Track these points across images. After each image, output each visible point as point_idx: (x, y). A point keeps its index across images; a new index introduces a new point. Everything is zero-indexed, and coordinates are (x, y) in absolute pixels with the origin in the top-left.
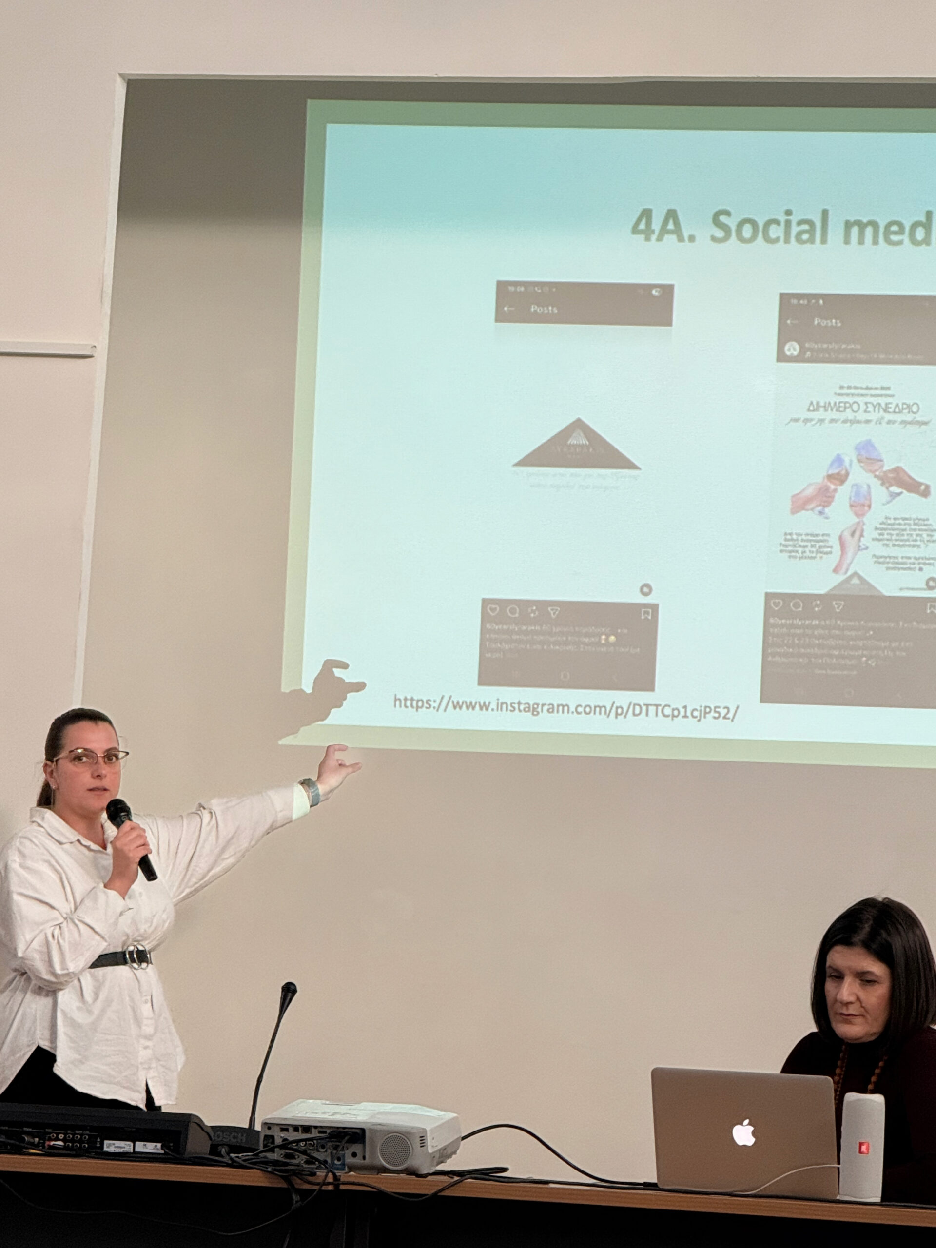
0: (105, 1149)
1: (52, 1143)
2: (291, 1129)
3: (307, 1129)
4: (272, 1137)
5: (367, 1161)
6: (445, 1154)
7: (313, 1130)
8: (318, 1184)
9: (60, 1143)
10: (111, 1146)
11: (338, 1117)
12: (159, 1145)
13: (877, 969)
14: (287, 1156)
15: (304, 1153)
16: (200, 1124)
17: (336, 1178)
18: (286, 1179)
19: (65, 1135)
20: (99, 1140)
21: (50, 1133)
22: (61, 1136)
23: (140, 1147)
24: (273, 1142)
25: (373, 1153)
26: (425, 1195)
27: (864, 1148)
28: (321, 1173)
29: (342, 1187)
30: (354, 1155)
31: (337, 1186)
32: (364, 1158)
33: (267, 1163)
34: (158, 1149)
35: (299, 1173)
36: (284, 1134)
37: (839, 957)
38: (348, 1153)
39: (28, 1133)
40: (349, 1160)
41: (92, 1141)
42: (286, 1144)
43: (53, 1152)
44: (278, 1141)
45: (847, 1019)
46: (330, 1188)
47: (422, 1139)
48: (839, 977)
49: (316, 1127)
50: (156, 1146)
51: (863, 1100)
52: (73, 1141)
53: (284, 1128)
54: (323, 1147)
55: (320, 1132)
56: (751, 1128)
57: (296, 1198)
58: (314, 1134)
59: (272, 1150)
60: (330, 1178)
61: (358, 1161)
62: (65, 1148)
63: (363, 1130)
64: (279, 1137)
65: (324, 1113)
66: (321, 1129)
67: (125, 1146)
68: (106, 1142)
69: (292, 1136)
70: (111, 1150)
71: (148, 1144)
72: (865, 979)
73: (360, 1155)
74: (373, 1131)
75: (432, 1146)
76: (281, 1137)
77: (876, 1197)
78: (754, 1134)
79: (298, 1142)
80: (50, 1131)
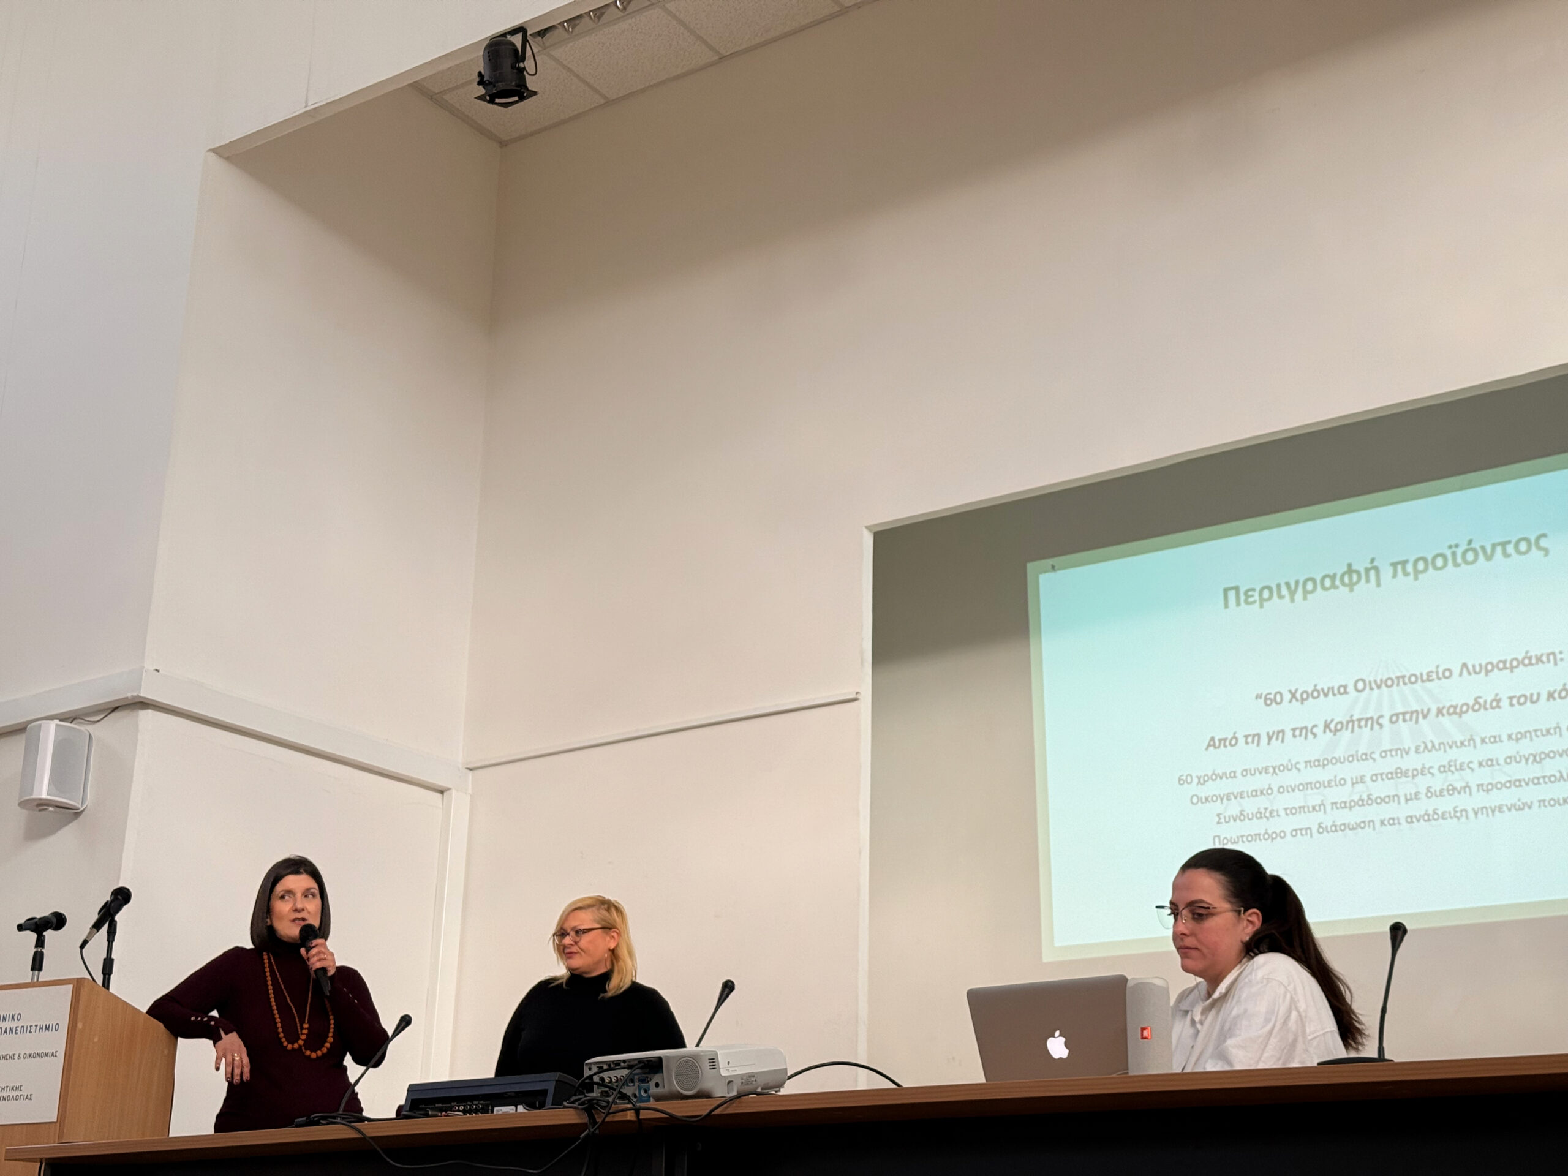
3: (618, 1064)
5: (667, 1090)
7: (625, 1066)
10: (499, 1111)
15: (616, 1089)
20: (490, 1108)
22: (462, 1108)
24: (593, 1081)
25: (670, 1078)
27: (1145, 1033)
29: (644, 1117)
30: (657, 1085)
31: (638, 1116)
32: (663, 1087)
38: (652, 1084)
39: (438, 1109)
40: (653, 1090)
41: (484, 1110)
47: (713, 1063)
52: (470, 1111)
55: (629, 1066)
56: (1063, 1039)
59: (592, 1090)
61: (660, 1090)
63: (660, 1059)
66: (630, 1063)
68: (496, 1109)
73: (660, 1083)
75: (727, 1069)
76: (600, 1075)
79: (611, 1078)
80: (454, 1104)
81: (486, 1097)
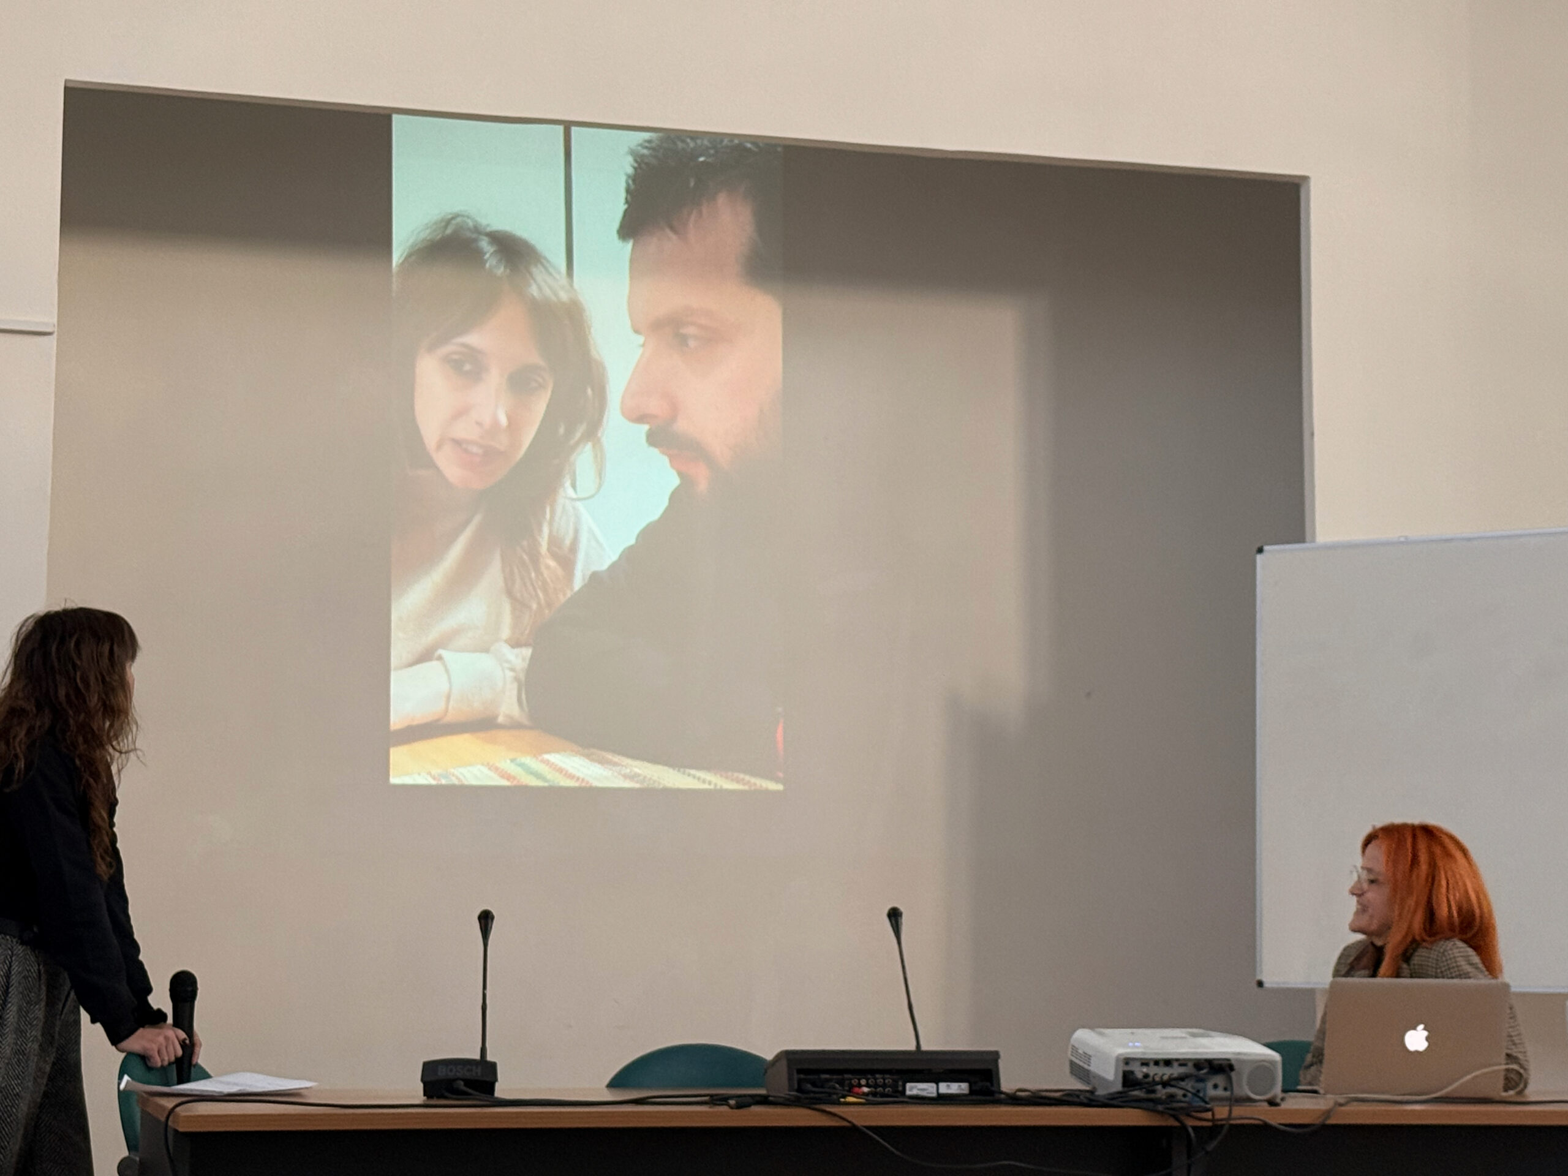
0: (908, 1093)
1: (861, 1090)
2: (1152, 1064)
3: (1168, 1063)
4: (1132, 1074)
5: (1231, 1092)
7: (1176, 1064)
9: (868, 1090)
10: (914, 1089)
12: (966, 1085)
19: (867, 1080)
20: (900, 1083)
21: (851, 1079)
22: (866, 1083)
23: (945, 1088)
25: (1240, 1085)
34: (963, 1090)
36: (1145, 1070)
38: (1210, 1085)
39: (832, 1081)
40: (1211, 1092)
41: (894, 1086)
43: (871, 1101)
44: (1135, 1077)
49: (1177, 1060)
50: (960, 1086)
52: (876, 1086)
53: (1145, 1063)
55: (1181, 1065)
56: (1426, 1033)
58: (1177, 1068)
59: (1135, 1087)
61: (1219, 1092)
62: (875, 1095)
63: (1229, 1061)
64: (1140, 1072)
66: (1183, 1063)
67: (927, 1089)
68: (908, 1085)
69: (1152, 1070)
70: (914, 1093)
71: (952, 1085)
73: (1221, 1085)
74: (1239, 1061)
76: (1143, 1072)
78: (1427, 1039)
80: (850, 1076)
81: (900, 1072)
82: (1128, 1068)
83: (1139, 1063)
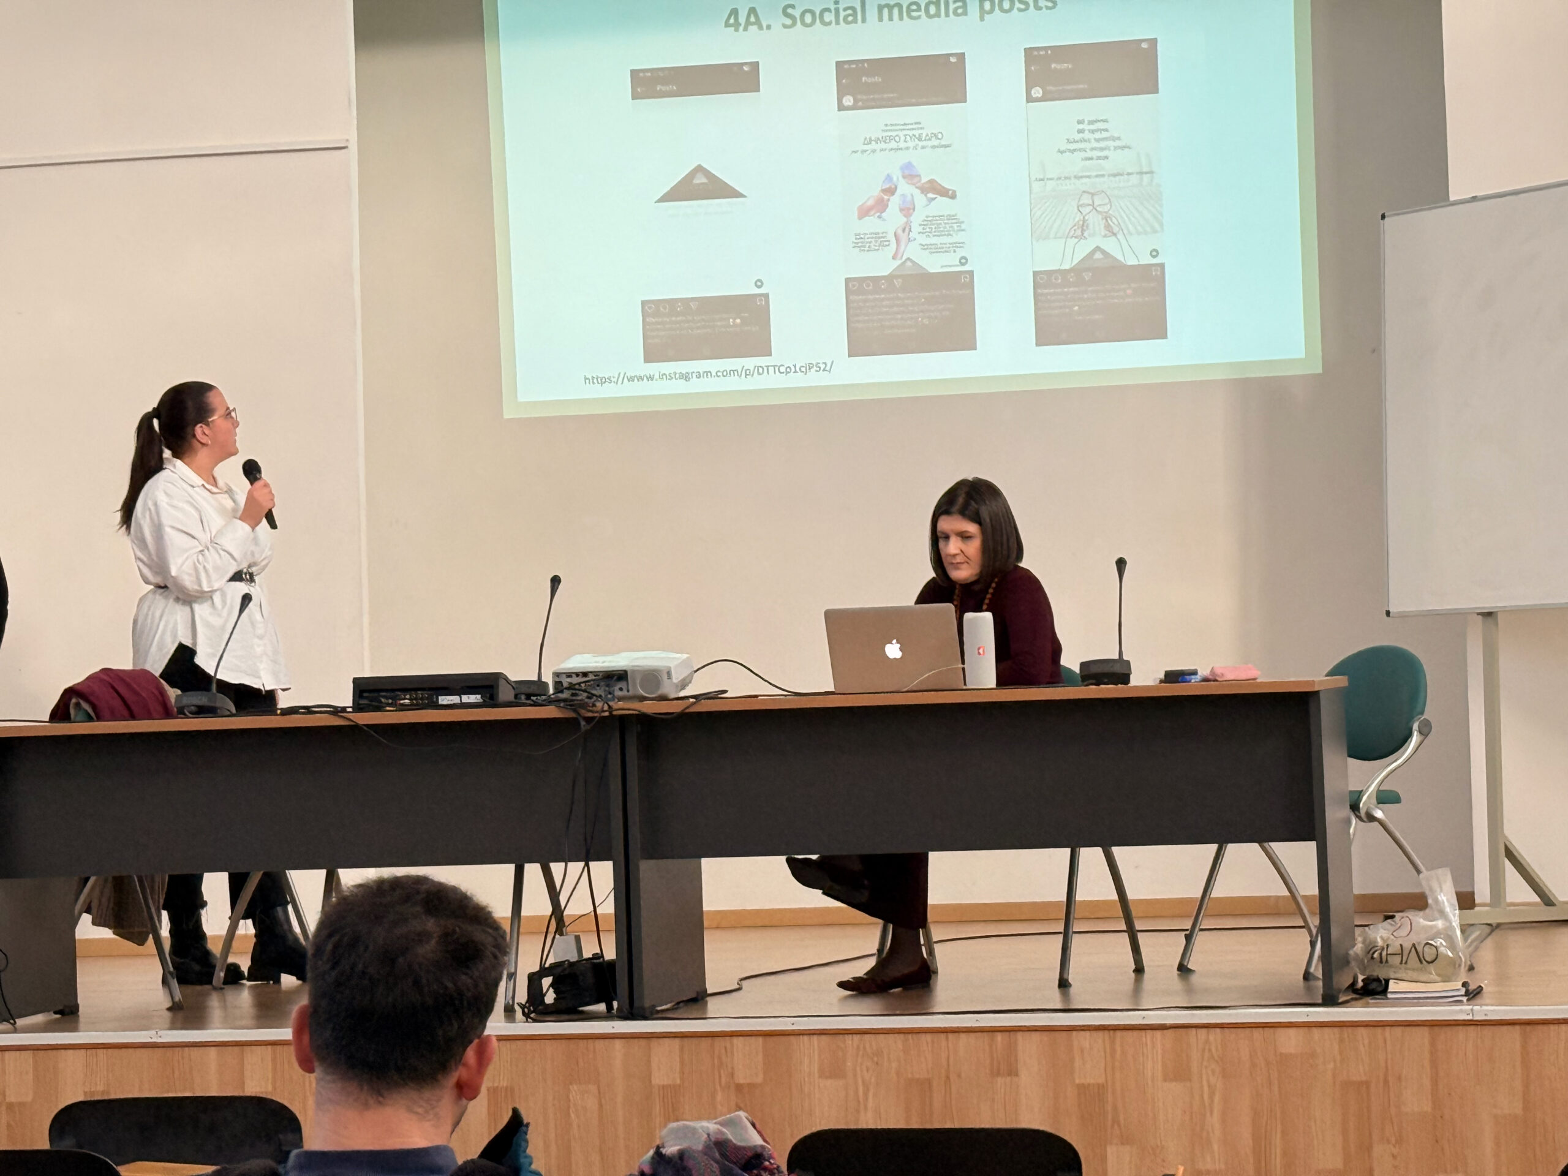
0: (440, 702)
1: (402, 702)
2: (574, 675)
3: (585, 674)
4: (561, 683)
5: (631, 693)
6: (684, 685)
7: (590, 675)
8: (597, 712)
9: (407, 701)
10: (444, 700)
11: (606, 664)
12: (479, 697)
13: (972, 528)
14: (573, 695)
15: (585, 691)
16: (506, 679)
17: (610, 707)
18: (575, 711)
19: (411, 695)
20: (435, 696)
21: (400, 695)
22: (408, 697)
23: (466, 699)
24: (562, 685)
25: (635, 685)
26: (673, 713)
27: (981, 651)
28: (599, 705)
29: (615, 713)
30: (621, 689)
31: (610, 713)
32: (628, 691)
33: (559, 701)
34: (478, 699)
35: (584, 705)
36: (569, 680)
37: (945, 524)
38: (617, 688)
39: (384, 697)
41: (430, 698)
42: (571, 687)
43: (404, 708)
44: (565, 685)
45: (957, 566)
46: (607, 714)
47: (669, 674)
48: (947, 537)
49: (591, 672)
50: (476, 697)
51: (976, 618)
52: (416, 699)
53: (569, 675)
54: (598, 686)
55: (595, 676)
56: (899, 645)
57: (583, 723)
58: (591, 677)
59: (562, 692)
60: (606, 707)
61: (624, 693)
62: (412, 705)
63: (626, 672)
64: (566, 682)
65: (596, 662)
66: (596, 673)
67: (454, 699)
68: (440, 698)
69: (575, 680)
70: (445, 703)
71: (470, 696)
72: (964, 536)
73: (624, 688)
74: (633, 671)
75: (676, 678)
76: (568, 682)
77: (992, 683)
78: (901, 649)
79: (579, 684)
80: (399, 693)
81: (430, 689)
82: (557, 680)
83: (564, 676)
